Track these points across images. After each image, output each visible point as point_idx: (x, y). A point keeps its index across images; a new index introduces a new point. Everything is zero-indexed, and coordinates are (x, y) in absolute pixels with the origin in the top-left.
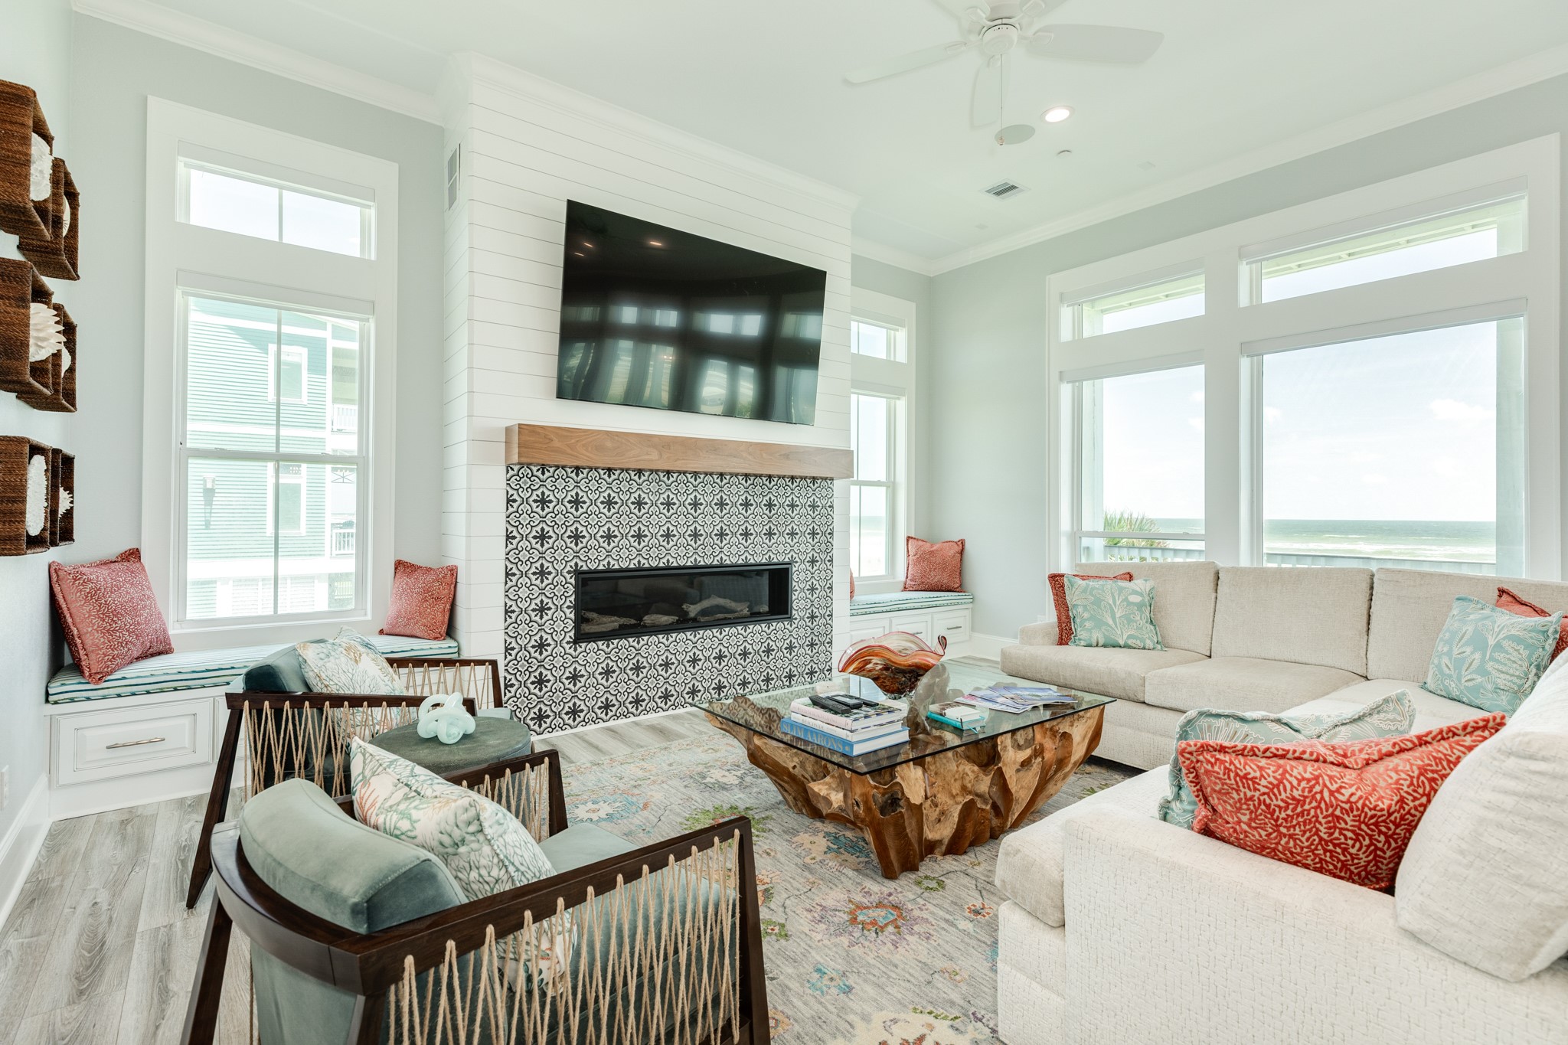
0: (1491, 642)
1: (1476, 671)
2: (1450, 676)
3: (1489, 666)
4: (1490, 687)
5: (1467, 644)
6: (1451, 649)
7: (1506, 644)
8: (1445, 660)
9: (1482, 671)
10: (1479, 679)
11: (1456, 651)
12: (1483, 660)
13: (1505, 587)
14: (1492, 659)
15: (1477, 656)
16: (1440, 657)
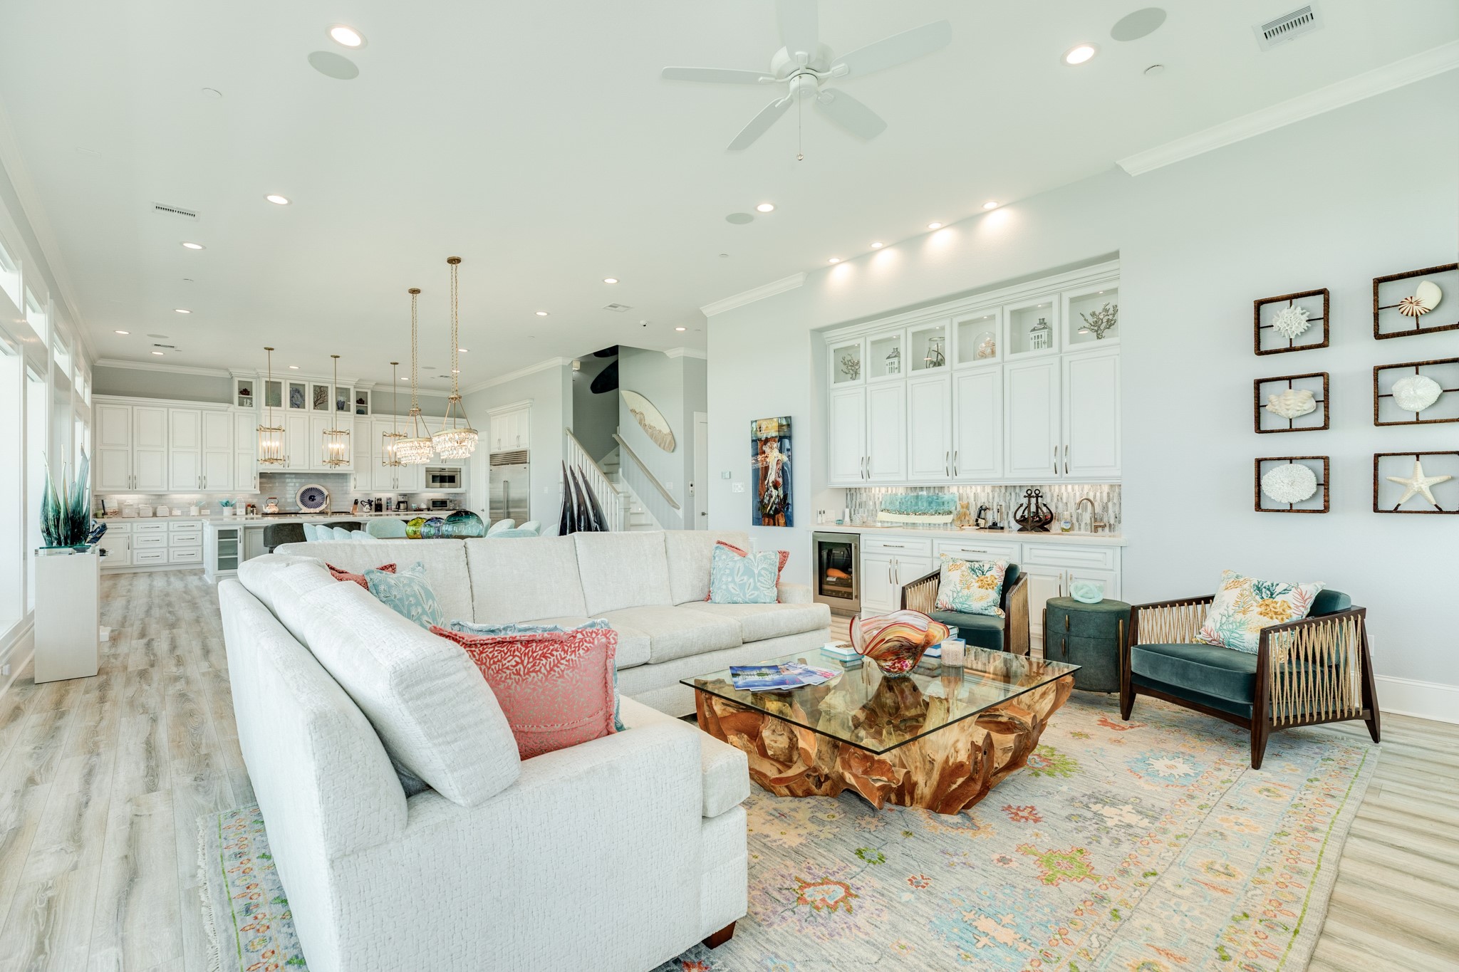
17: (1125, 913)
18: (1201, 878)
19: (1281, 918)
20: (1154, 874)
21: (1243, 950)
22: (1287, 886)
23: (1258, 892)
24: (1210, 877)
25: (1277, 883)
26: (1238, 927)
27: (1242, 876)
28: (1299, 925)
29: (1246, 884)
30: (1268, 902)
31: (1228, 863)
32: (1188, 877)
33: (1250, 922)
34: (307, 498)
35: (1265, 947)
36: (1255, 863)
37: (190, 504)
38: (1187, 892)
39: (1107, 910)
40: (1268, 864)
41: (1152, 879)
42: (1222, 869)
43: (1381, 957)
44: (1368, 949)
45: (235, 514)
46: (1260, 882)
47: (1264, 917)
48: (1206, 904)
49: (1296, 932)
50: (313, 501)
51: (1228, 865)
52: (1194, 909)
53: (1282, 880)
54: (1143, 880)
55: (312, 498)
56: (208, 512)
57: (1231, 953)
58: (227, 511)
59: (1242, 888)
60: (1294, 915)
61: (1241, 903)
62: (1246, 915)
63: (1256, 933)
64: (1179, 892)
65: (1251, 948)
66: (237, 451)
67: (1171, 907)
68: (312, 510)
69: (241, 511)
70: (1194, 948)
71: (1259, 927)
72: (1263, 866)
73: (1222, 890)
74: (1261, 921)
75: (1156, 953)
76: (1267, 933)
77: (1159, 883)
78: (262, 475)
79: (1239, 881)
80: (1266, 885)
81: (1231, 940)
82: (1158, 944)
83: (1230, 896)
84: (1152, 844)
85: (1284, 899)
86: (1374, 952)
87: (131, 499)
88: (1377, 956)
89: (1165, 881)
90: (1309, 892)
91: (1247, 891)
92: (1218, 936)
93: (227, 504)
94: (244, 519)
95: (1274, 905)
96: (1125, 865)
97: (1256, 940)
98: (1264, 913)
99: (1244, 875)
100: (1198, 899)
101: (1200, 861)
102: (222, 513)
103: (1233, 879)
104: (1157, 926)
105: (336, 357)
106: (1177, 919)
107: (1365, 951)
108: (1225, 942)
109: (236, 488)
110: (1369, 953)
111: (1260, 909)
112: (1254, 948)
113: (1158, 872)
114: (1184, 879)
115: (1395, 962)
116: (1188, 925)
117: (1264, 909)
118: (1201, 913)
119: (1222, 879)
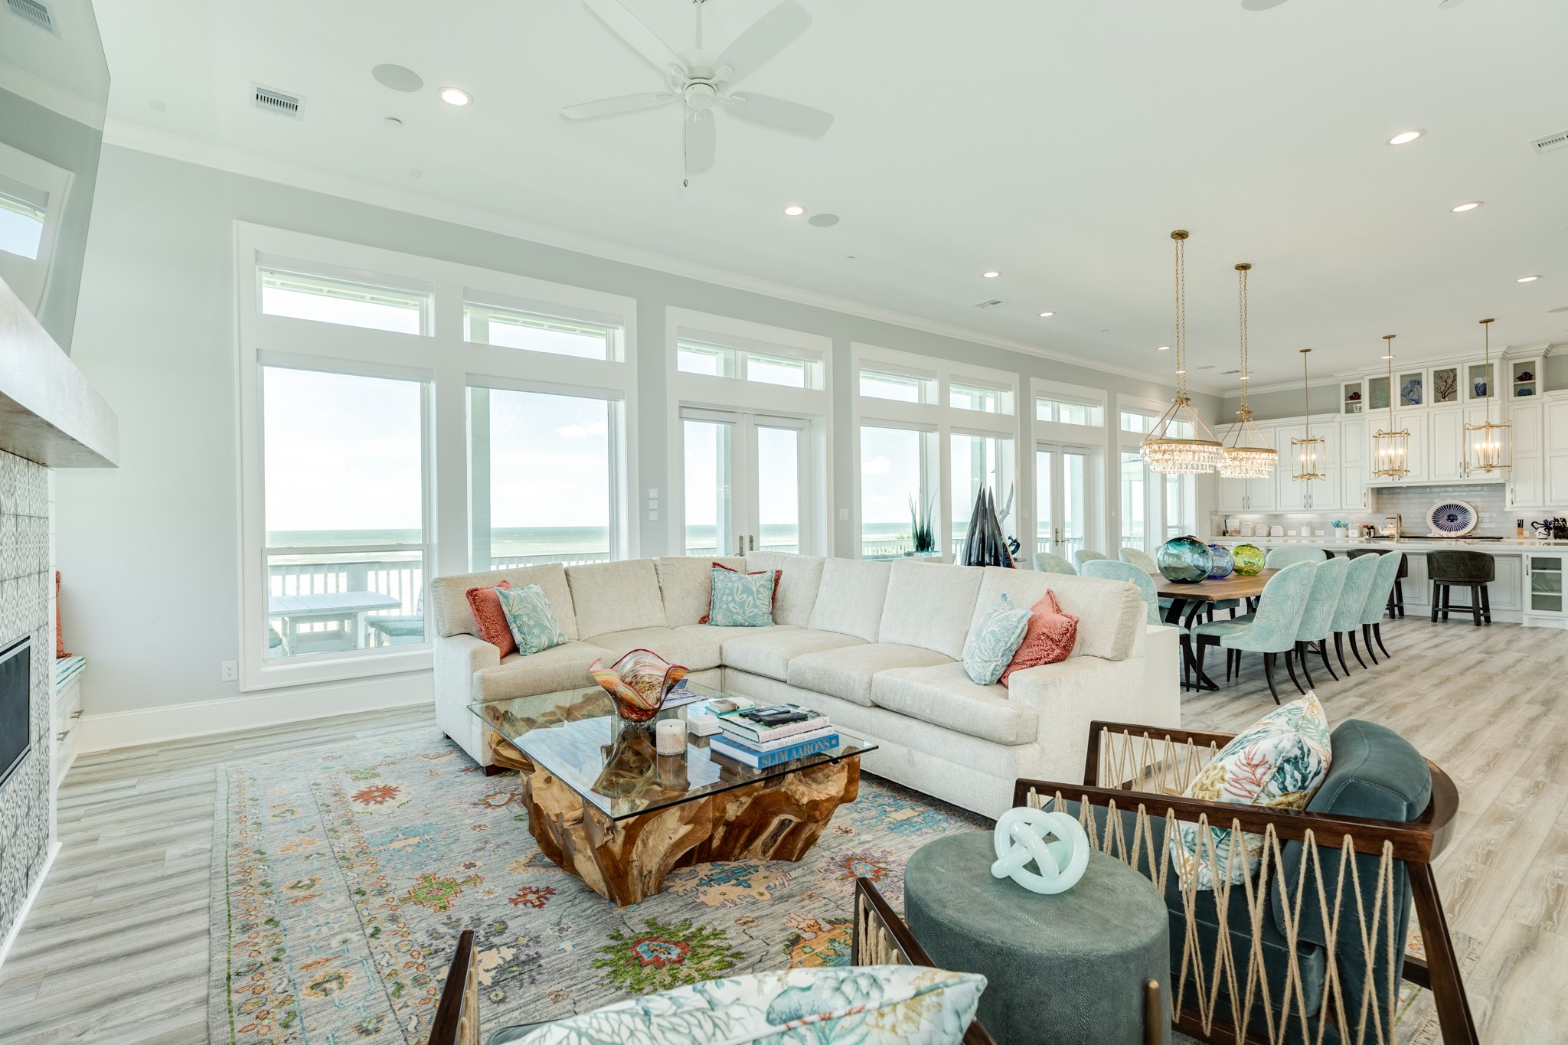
0: (755, 590)
1: (753, 607)
2: (737, 613)
3: (758, 602)
4: (761, 613)
5: (742, 593)
6: (734, 598)
7: (761, 589)
8: (732, 605)
9: (755, 606)
10: (755, 610)
11: (737, 599)
12: (754, 601)
13: (716, 562)
14: (758, 598)
15: (750, 598)
16: (727, 604)
17: (357, 898)
18: (337, 962)
19: (246, 981)
20: (372, 936)
21: (262, 934)
22: (257, 1017)
23: (280, 989)
24: (331, 969)
25: (268, 1013)
26: (276, 947)
27: (305, 995)
28: (229, 987)
29: (295, 988)
30: (266, 986)
31: (328, 998)
32: (347, 955)
33: (269, 957)
34: (1443, 521)
35: (247, 947)
36: (305, 1021)
37: (1302, 524)
38: (335, 943)
39: (368, 891)
40: (290, 1031)
41: (370, 930)
42: (327, 986)
43: (149, 1016)
44: (162, 1016)
45: (1347, 537)
46: (283, 1003)
47: (260, 970)
48: (313, 945)
49: (229, 978)
50: (1452, 521)
51: (326, 995)
52: (316, 935)
53: (266, 1022)
54: (373, 925)
55: (1452, 518)
56: (1322, 533)
57: (268, 927)
58: (1339, 532)
59: (296, 981)
60: (237, 992)
61: (286, 967)
62: (276, 960)
63: (260, 953)
64: (340, 938)
65: (256, 940)
66: (1344, 465)
67: (334, 923)
68: (1453, 534)
69: (1354, 533)
70: (294, 913)
71: (261, 959)
72: (294, 1023)
73: (310, 965)
74: (262, 965)
75: (315, 894)
76: (251, 959)
77: (361, 932)
78: (1379, 492)
79: (304, 987)
80: (277, 1003)
81: (274, 934)
82: (318, 898)
83: (300, 966)
84: (408, 958)
85: (253, 1001)
86: (156, 1017)
87: (1250, 518)
88: (154, 1015)
89: (359, 937)
90: (233, 1030)
91: (290, 981)
92: (285, 930)
93: (1338, 525)
94: (1356, 542)
95: (259, 988)
96: (402, 925)
97: (256, 948)
98: (263, 974)
99: (306, 999)
100: (321, 944)
101: (354, 978)
102: (1334, 534)
103: (310, 984)
104: (329, 906)
105: (1389, 337)
106: (321, 920)
107: (164, 1012)
108: (277, 930)
109: (1344, 507)
110: (161, 1013)
111: (268, 975)
112: (255, 941)
113: (373, 939)
114: (348, 951)
115: (135, 1022)
116: (310, 921)
117: (266, 977)
118: (309, 936)
119: (319, 975)
